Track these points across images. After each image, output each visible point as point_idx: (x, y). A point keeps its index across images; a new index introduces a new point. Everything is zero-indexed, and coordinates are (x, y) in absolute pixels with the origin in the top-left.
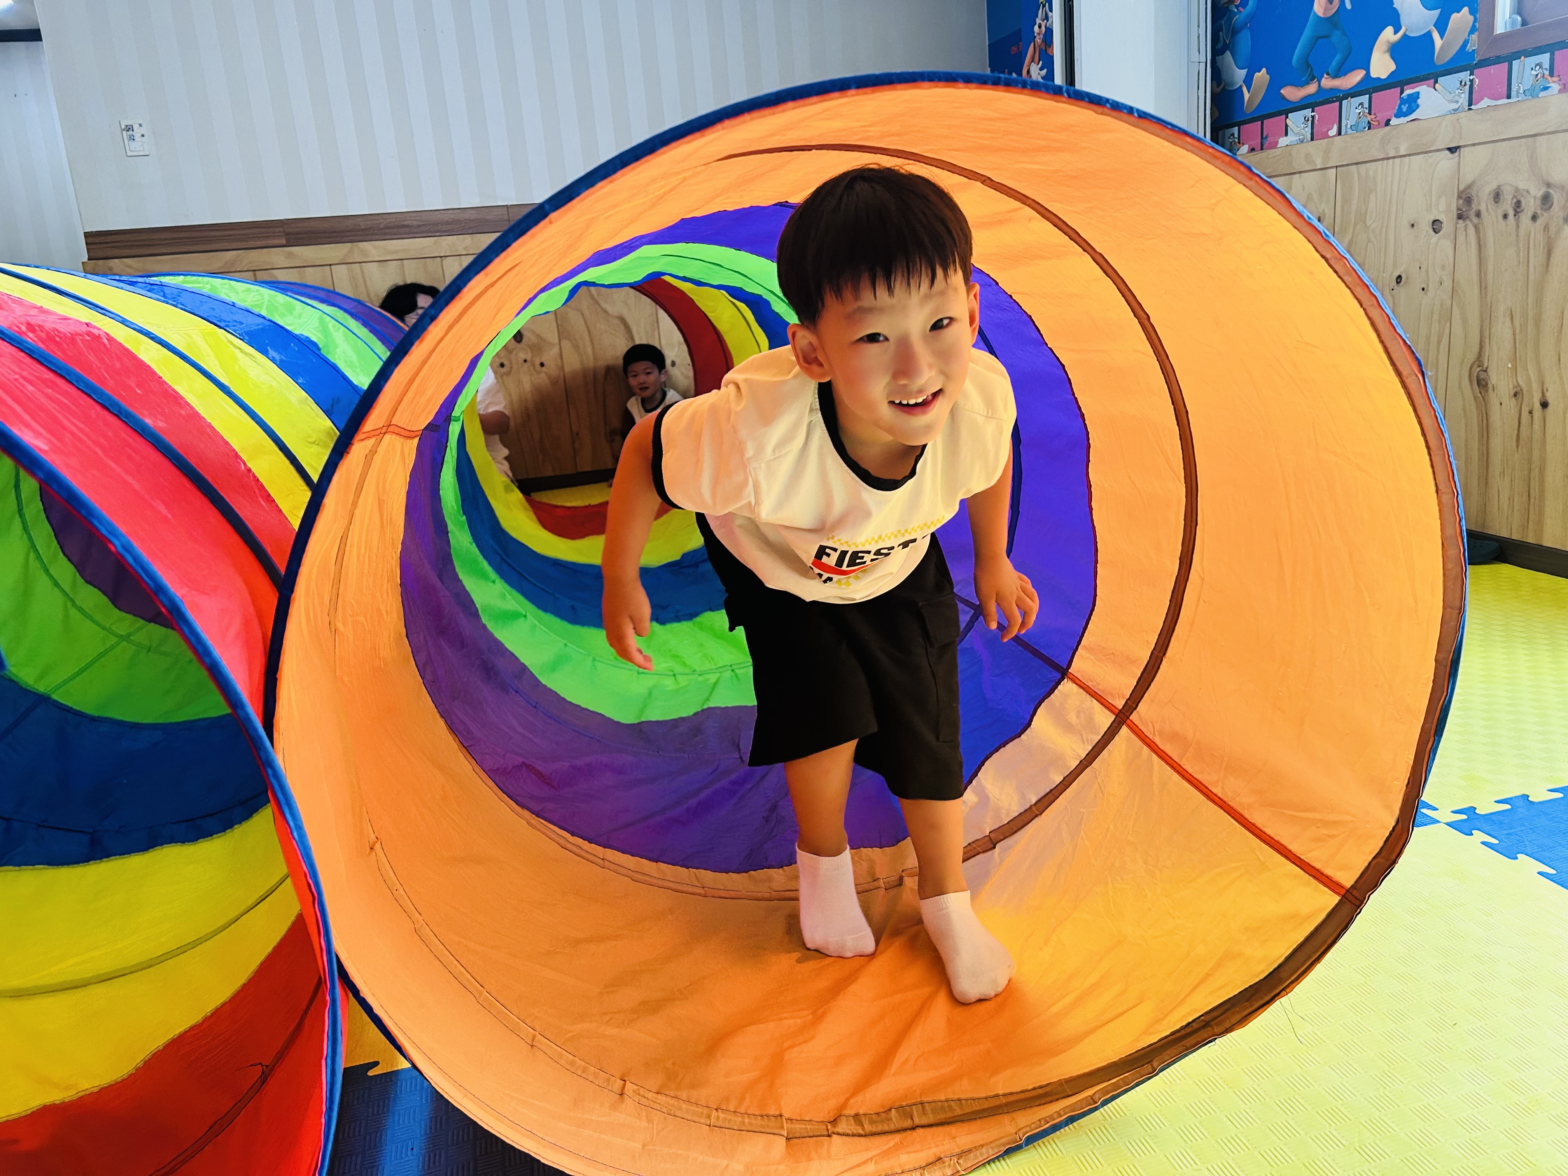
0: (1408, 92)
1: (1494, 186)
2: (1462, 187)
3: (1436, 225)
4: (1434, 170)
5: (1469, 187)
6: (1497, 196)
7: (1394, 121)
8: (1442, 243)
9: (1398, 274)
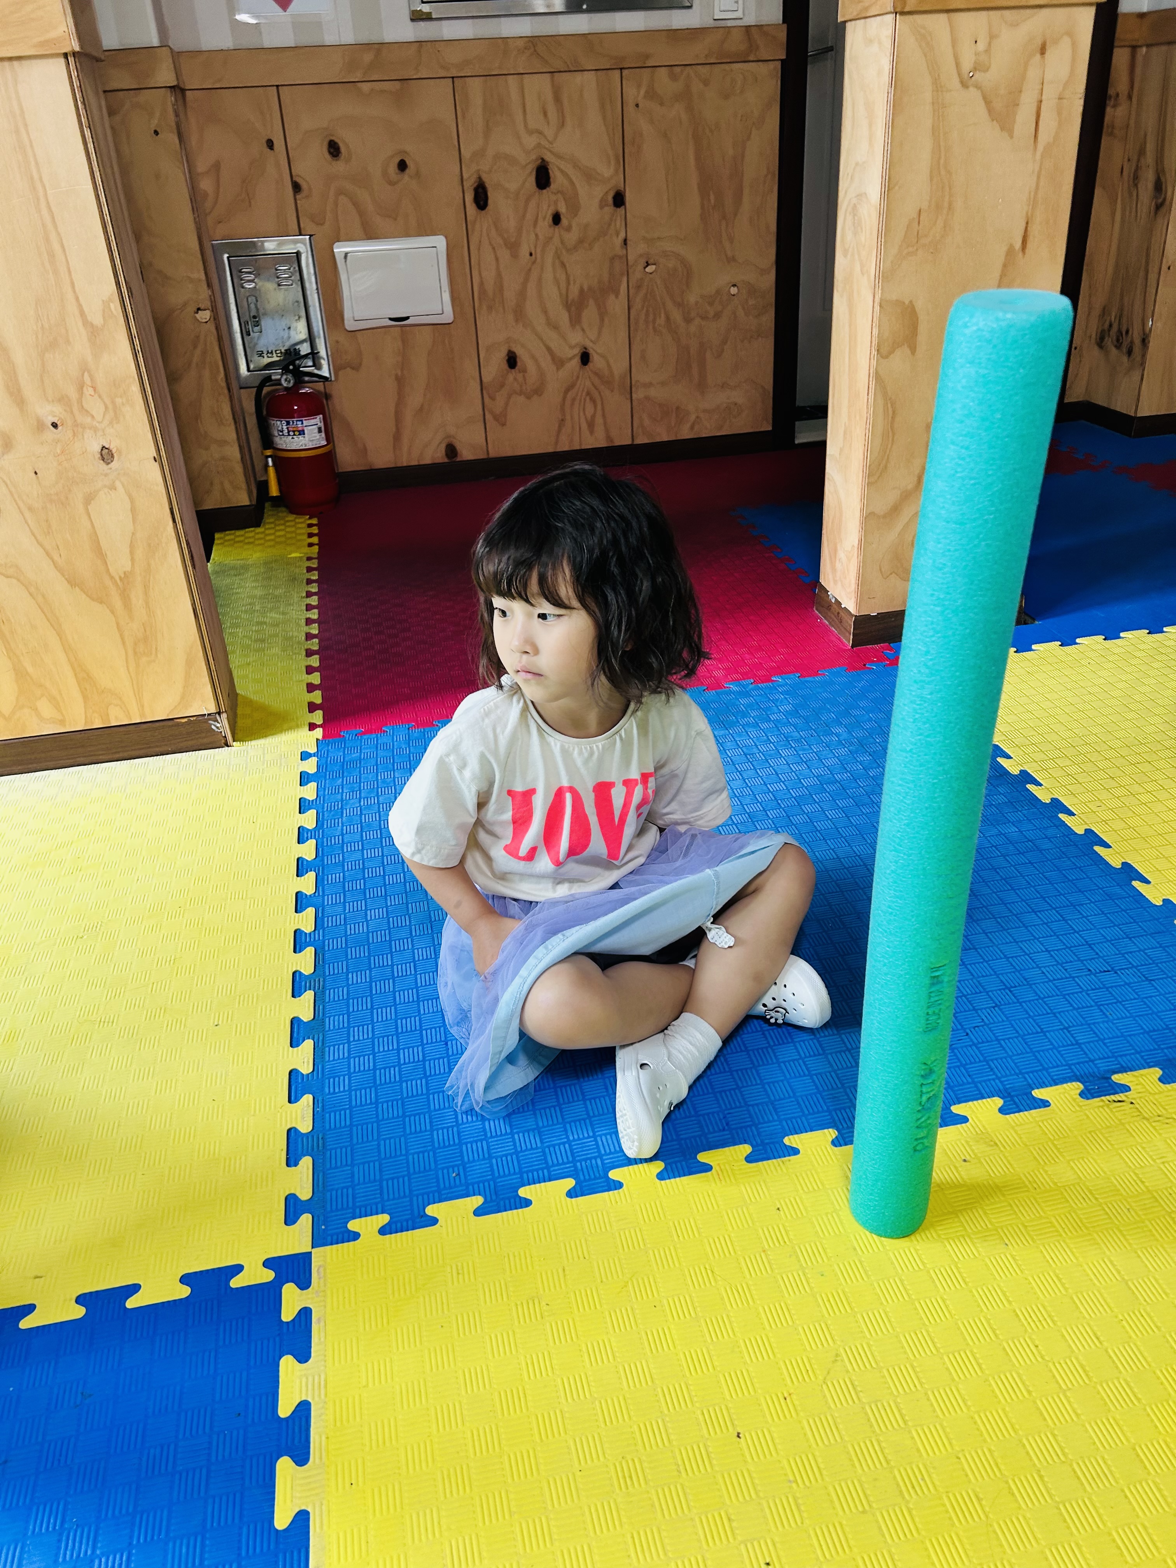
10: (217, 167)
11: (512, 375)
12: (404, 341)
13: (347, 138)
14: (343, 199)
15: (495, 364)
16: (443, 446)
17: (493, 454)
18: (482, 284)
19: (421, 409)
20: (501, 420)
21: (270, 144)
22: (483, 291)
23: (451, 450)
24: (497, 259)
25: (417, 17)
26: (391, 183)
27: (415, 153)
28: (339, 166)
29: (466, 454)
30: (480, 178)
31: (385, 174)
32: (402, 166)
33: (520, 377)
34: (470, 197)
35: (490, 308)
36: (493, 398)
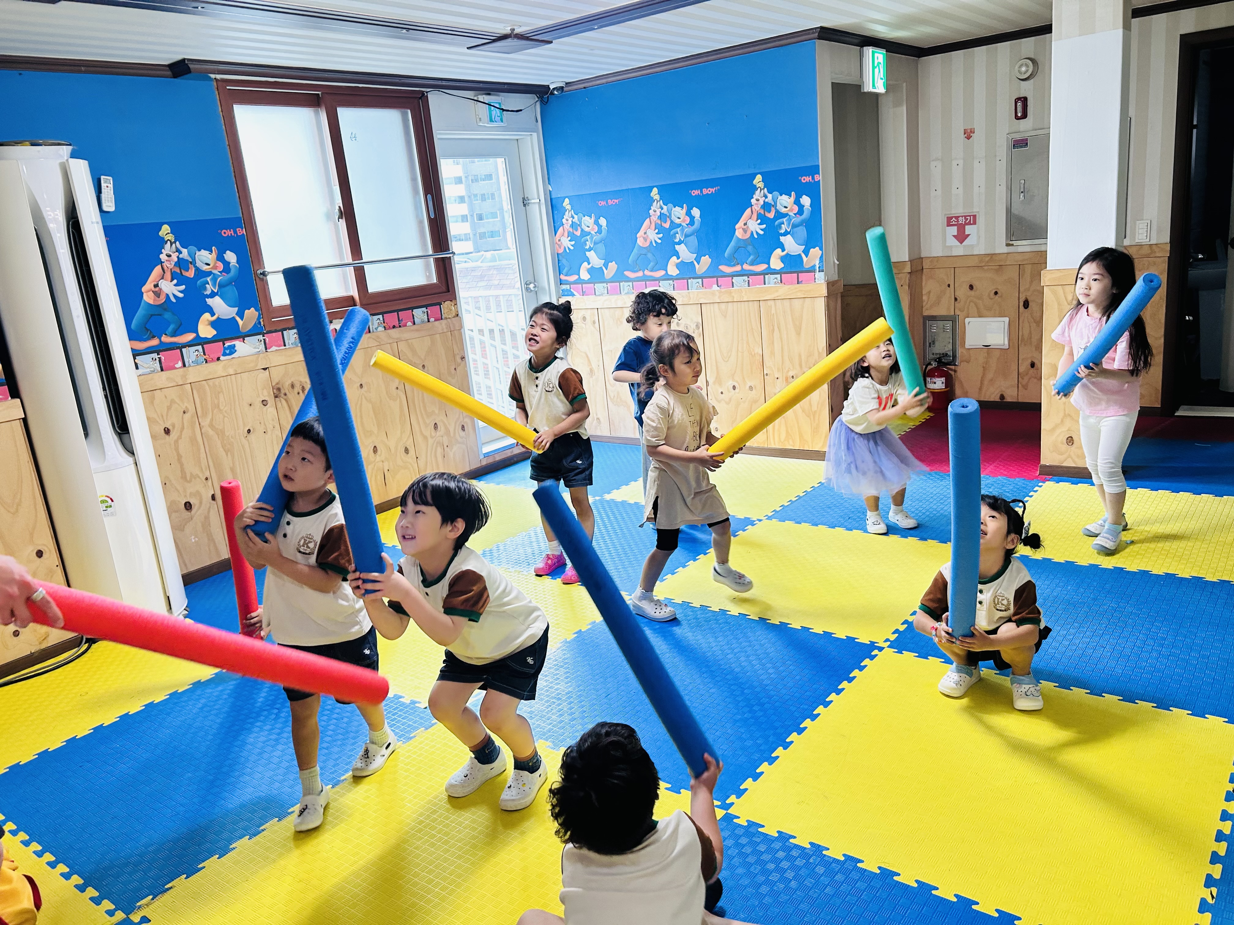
0: (227, 344)
1: (290, 382)
2: (274, 384)
3: (264, 403)
4: (257, 379)
5: (277, 384)
6: (293, 386)
7: (222, 358)
8: (270, 410)
9: (248, 429)
10: (929, 292)
11: (1032, 370)
12: (988, 354)
13: (976, 284)
14: (972, 304)
15: (1025, 366)
16: (999, 395)
17: (1020, 400)
18: (1023, 335)
19: (991, 380)
20: (1025, 387)
21: (949, 286)
22: (1023, 339)
23: (1002, 397)
24: (1030, 327)
25: (1008, 245)
26: (991, 299)
27: (1001, 289)
28: (972, 293)
29: (1008, 399)
30: (1026, 298)
31: (989, 295)
32: (996, 293)
33: (1035, 371)
34: (1022, 304)
35: (1025, 345)
36: (1023, 379)
